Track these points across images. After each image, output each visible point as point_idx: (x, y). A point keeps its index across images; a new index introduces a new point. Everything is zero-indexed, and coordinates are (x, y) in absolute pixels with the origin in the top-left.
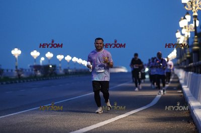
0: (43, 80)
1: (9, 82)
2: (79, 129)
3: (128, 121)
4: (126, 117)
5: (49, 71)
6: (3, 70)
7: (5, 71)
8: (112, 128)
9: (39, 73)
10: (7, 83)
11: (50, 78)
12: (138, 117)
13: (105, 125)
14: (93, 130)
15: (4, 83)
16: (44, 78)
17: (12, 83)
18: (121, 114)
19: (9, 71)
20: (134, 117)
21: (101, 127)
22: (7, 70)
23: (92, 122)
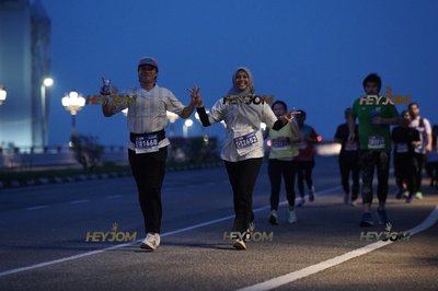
0: (190, 169)
1: (115, 174)
2: (263, 281)
3: (372, 262)
4: (367, 254)
5: (203, 151)
6: (102, 148)
7: (107, 150)
8: (334, 280)
9: (180, 155)
10: (111, 177)
11: (203, 166)
12: (394, 255)
13: (320, 272)
14: (293, 282)
15: (105, 176)
16: (192, 167)
17: (120, 176)
18: (356, 248)
19: (116, 150)
20: (385, 254)
21: (310, 276)
22: (112, 148)
23: (292, 265)
